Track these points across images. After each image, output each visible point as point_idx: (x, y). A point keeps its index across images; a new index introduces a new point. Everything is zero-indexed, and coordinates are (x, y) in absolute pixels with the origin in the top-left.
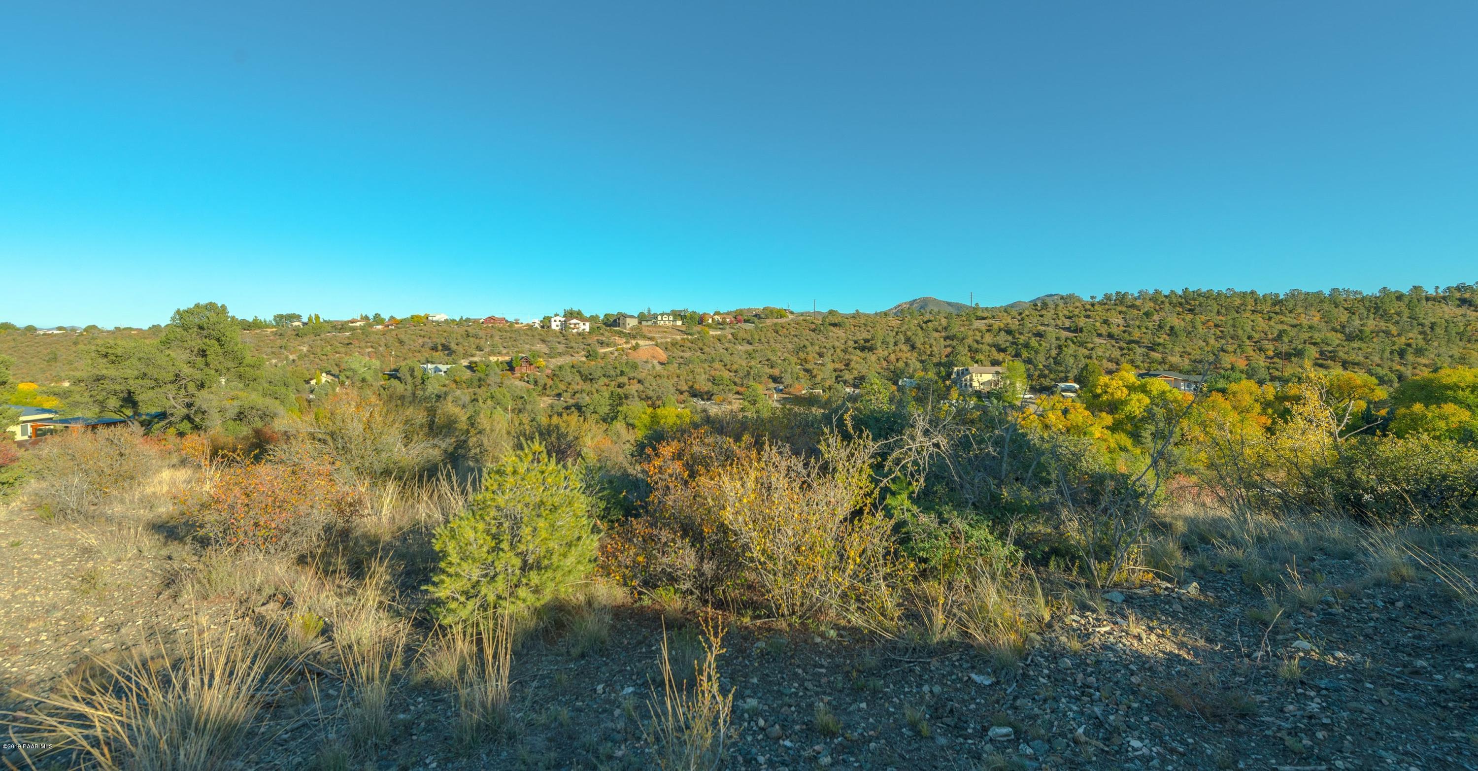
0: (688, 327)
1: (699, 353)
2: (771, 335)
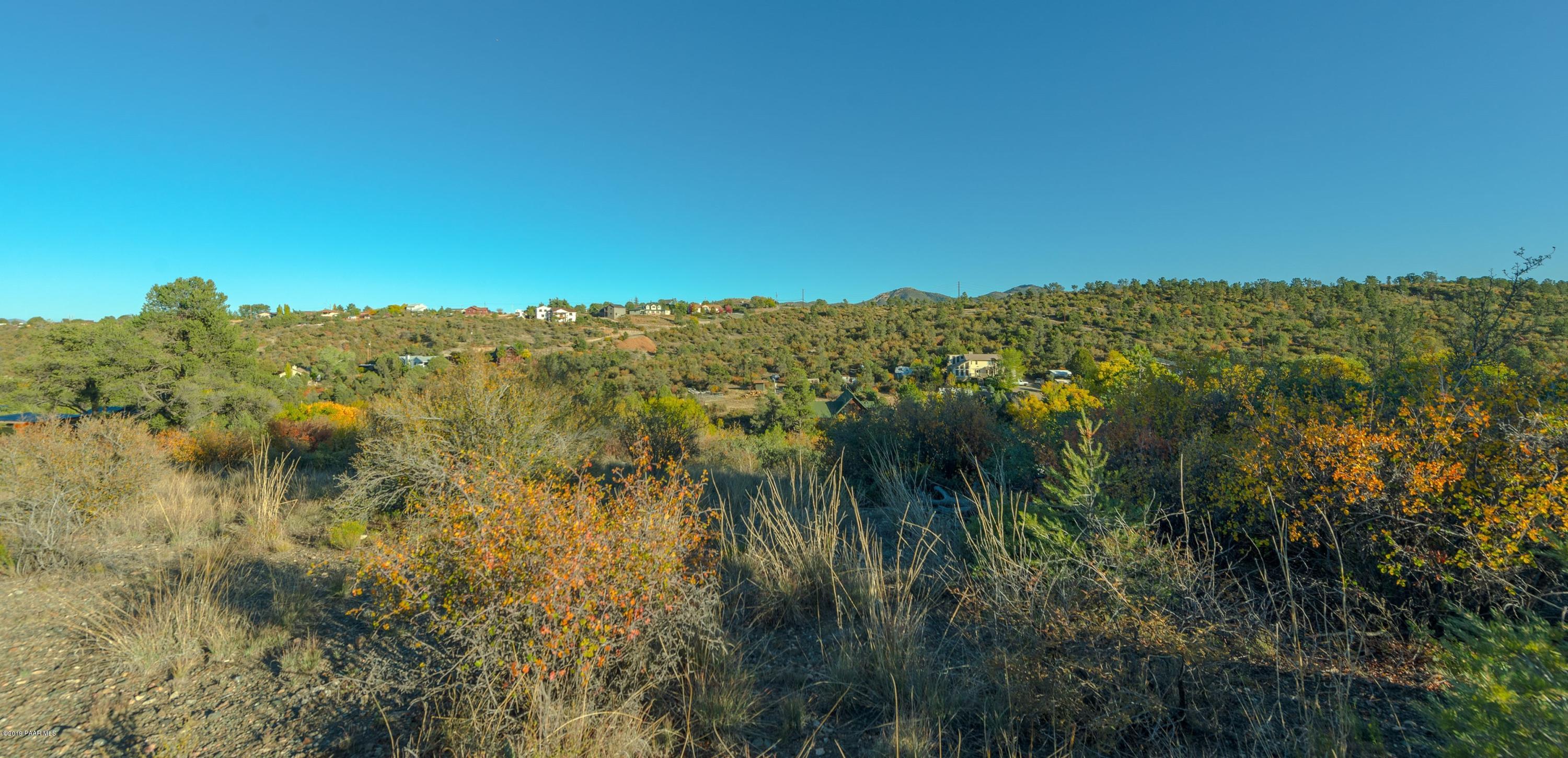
0: (677, 317)
1: (689, 343)
2: (761, 324)
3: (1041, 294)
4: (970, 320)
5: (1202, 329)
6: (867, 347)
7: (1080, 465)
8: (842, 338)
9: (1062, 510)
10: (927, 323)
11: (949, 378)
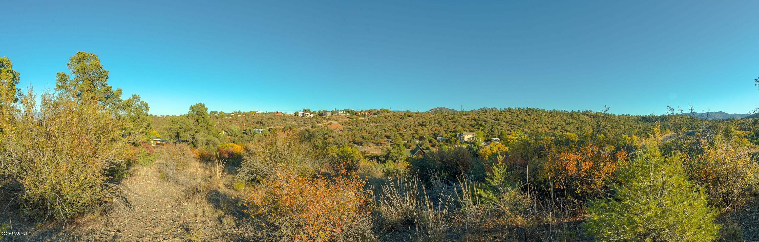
0: (351, 116)
1: (355, 127)
2: (384, 120)
3: (490, 111)
4: (465, 120)
5: (538, 124)
6: (426, 129)
7: (498, 171)
8: (417, 126)
9: (492, 187)
10: (449, 120)
11: (457, 142)
